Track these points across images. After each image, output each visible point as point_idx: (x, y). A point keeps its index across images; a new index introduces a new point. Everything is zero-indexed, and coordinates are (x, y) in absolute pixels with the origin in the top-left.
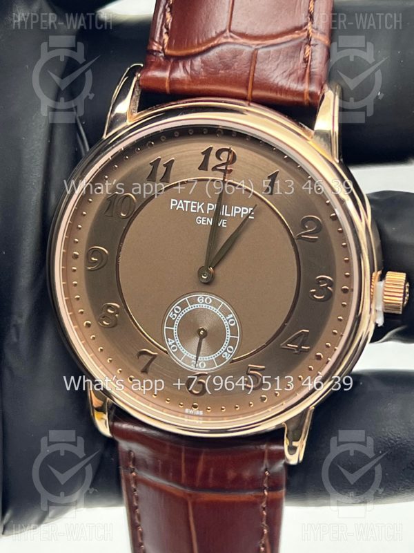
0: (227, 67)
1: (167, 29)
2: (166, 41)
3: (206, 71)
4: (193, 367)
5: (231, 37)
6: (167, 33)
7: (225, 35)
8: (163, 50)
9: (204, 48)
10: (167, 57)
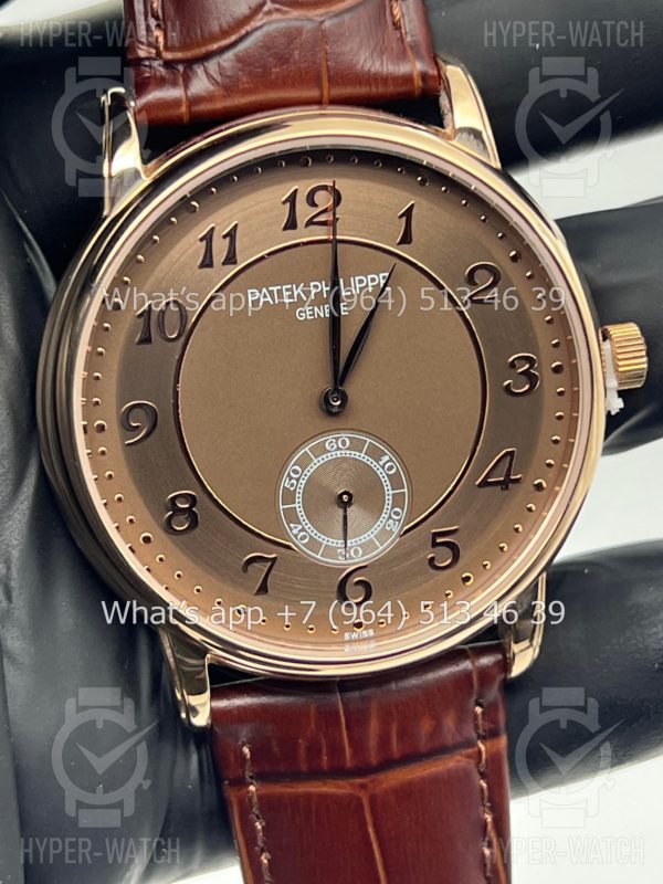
0: (282, 59)
1: (157, 18)
2: (161, 40)
3: (250, 74)
4: (341, 560)
5: (278, 10)
6: (158, 26)
7: (266, 9)
8: (159, 54)
9: (233, 38)
10: (168, 64)
